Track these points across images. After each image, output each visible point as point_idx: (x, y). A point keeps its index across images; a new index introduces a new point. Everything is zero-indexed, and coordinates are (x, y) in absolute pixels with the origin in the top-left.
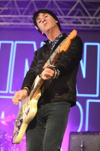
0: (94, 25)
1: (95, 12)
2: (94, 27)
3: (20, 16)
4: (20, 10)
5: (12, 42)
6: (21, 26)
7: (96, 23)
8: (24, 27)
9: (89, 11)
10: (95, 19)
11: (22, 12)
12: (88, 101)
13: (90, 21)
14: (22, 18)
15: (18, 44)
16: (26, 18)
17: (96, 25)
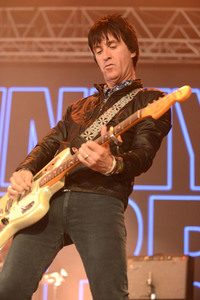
0: (159, 55)
1: (160, 29)
2: (159, 58)
3: (18, 39)
4: (19, 29)
5: (4, 90)
6: (20, 57)
7: (164, 51)
8: (26, 61)
9: (150, 29)
10: (163, 43)
11: (21, 32)
12: (152, 198)
13: (153, 47)
14: (23, 43)
15: (14, 93)
16: (30, 43)
17: (164, 55)
